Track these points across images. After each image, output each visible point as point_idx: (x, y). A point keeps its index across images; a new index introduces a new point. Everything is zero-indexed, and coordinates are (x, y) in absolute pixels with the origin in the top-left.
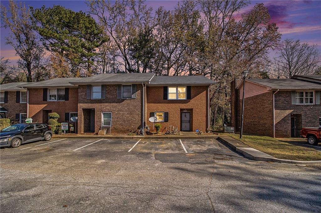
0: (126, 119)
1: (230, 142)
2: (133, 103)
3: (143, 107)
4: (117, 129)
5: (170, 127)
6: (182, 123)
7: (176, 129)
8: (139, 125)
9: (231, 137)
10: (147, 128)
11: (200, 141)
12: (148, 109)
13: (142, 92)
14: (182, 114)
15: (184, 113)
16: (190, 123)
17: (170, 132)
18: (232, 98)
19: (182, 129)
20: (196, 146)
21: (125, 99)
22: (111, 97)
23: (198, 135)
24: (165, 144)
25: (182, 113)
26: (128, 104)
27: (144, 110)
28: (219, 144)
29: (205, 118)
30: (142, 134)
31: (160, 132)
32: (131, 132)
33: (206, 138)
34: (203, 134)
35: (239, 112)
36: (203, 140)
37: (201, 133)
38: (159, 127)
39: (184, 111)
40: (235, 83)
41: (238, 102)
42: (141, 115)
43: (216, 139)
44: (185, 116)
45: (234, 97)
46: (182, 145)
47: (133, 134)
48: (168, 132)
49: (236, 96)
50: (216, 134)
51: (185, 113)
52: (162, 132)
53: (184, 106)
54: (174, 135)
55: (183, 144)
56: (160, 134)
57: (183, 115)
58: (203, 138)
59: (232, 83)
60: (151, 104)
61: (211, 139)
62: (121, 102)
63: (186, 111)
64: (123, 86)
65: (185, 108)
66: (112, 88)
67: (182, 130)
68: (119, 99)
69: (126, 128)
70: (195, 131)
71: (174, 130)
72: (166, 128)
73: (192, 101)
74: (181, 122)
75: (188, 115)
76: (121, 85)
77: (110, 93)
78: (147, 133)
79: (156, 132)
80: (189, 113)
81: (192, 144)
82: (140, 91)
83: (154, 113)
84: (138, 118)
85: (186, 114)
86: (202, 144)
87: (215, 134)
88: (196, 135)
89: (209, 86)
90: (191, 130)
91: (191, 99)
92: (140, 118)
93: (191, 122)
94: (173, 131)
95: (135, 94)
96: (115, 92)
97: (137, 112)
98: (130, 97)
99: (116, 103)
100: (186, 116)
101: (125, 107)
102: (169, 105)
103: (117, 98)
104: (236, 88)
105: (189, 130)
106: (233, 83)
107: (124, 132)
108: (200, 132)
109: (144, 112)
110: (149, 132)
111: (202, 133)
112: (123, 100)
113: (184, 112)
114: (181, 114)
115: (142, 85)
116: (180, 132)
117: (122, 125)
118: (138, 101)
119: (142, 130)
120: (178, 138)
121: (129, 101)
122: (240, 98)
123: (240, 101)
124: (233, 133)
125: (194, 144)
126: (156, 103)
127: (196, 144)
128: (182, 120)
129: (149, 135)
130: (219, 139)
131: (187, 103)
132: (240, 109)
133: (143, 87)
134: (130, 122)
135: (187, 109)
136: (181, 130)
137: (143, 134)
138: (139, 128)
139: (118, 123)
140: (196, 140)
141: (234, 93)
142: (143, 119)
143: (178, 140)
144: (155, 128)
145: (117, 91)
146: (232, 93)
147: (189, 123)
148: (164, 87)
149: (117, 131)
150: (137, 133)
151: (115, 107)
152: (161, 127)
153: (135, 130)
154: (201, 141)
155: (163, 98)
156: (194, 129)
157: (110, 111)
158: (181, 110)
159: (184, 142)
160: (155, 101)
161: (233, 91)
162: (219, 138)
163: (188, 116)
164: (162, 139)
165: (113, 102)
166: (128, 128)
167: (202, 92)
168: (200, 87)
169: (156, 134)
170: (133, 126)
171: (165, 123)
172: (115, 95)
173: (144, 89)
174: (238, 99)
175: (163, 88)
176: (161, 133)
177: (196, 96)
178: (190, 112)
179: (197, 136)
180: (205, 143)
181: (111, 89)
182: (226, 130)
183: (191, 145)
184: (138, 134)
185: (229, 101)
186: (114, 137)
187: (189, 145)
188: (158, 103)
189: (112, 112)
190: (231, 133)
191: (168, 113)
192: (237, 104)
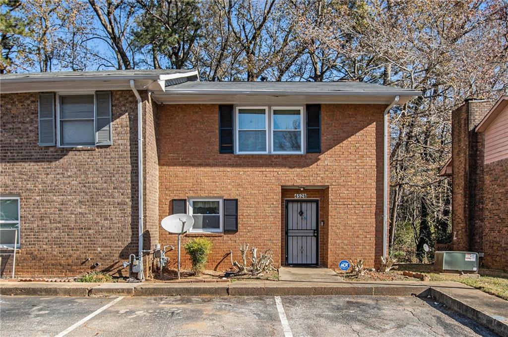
0: (76, 222)
1: (488, 312)
2: (100, 163)
3: (137, 176)
4: (42, 258)
5: (243, 252)
6: (290, 239)
7: (264, 258)
8: (126, 243)
9: (480, 288)
10: (157, 254)
11: (358, 305)
12: (163, 187)
13: (134, 121)
14: (290, 205)
15: (295, 205)
16: (317, 237)
17: (241, 269)
18: (456, 163)
19: (287, 259)
20: (345, 329)
21: (71, 150)
22: (16, 141)
23: (348, 281)
24: (212, 317)
25: (288, 201)
26: (80, 165)
27: (145, 189)
28: (438, 318)
29: (372, 220)
30: (135, 276)
31: (206, 267)
32: (93, 267)
33: (379, 291)
34: (368, 279)
35: (481, 206)
36: (371, 302)
37: (360, 271)
38: (200, 251)
39: (298, 197)
40: (468, 111)
41: (476, 174)
42: (132, 207)
43: (419, 296)
44: (301, 213)
45: (462, 159)
46: (284, 322)
47: (101, 276)
48: (237, 270)
49: (470, 156)
50: (415, 276)
51: (301, 201)
52: (215, 270)
53: (294, 177)
54: (258, 278)
55: (289, 318)
56: (207, 277)
57: (293, 208)
58: (367, 292)
59: (456, 113)
60: (171, 168)
61: (401, 298)
62: (56, 159)
63: (302, 196)
64: (64, 99)
65: (299, 182)
66: (19, 105)
67: (290, 262)
68: (47, 148)
69: (75, 256)
70: (335, 266)
71: (255, 261)
72: (228, 254)
73: (326, 159)
74: (287, 233)
75: (310, 210)
76: (55, 93)
77: (10, 126)
78: (160, 273)
79: (189, 270)
80: (314, 205)
81: (327, 317)
82: (125, 117)
83: (185, 200)
84: (120, 219)
85: (304, 205)
86: (370, 321)
87: (410, 276)
88: (341, 279)
89: (387, 106)
90: (320, 262)
91: (320, 152)
92: (130, 218)
93: (320, 233)
94: (253, 265)
95: (106, 128)
96: (32, 121)
97: (116, 195)
98: (90, 141)
99: (37, 161)
100: (304, 215)
101: (69, 177)
102: (241, 171)
103: (39, 144)
104: (471, 128)
105: (314, 262)
106: (462, 113)
107: (67, 269)
108: (353, 270)
109: (145, 195)
110: (165, 270)
111: (362, 274)
112: (64, 152)
113: (297, 201)
114: (287, 207)
115: (134, 96)
116: (282, 269)
117: (61, 245)
118: (121, 157)
119: (136, 262)
120: (271, 292)
121: (84, 156)
122: (483, 162)
123: (483, 171)
124: (472, 272)
125: (334, 319)
126: (193, 166)
127: (343, 317)
128: (290, 227)
129: (163, 279)
130: (431, 297)
131: (308, 165)
132: (482, 197)
133: (137, 102)
134: (90, 231)
135: (306, 190)
136: (286, 263)
137: (141, 276)
138: (124, 255)
139: (46, 235)
140: (342, 300)
141: (464, 143)
142: (141, 222)
143: (269, 301)
144: (189, 256)
145: (39, 119)
146: (456, 146)
147: (314, 239)
148: (221, 107)
149: (40, 267)
150: (119, 272)
151: (34, 177)
152: (207, 252)
153: (109, 263)
154: (364, 305)
155: (217, 148)
156: (330, 259)
157: (11, 194)
158: (286, 191)
159: (293, 309)
160: (188, 159)
161: (459, 140)
162: (430, 290)
163: (309, 213)
164: (207, 297)
165: (24, 160)
166: (83, 256)
167: (362, 129)
168: (357, 107)
169: (191, 275)
170: (104, 246)
171: (225, 237)
172: (32, 134)
173: (145, 110)
174: (476, 163)
175: (217, 110)
176: (211, 272)
177: (338, 141)
178: (317, 202)
179: (343, 283)
180: (380, 313)
181: (14, 111)
182: (447, 263)
183: (323, 321)
184: (119, 276)
185: (443, 172)
186: (16, 289)
187: (311, 322)
188: (200, 165)
189: (19, 195)
190: (466, 272)
191: (237, 200)
192: (476, 181)
